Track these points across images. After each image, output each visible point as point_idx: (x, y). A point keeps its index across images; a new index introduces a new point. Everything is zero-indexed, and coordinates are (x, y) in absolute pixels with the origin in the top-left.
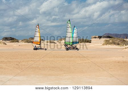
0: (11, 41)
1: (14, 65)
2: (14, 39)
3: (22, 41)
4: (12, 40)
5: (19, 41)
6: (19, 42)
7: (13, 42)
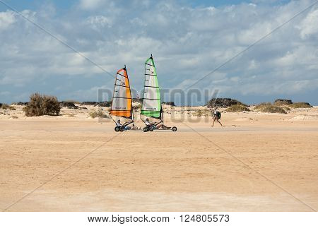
0: (229, 107)
1: (237, 168)
2: (236, 103)
3: (257, 108)
4: (232, 106)
5: (250, 108)
6: (249, 110)
7: (235, 110)
